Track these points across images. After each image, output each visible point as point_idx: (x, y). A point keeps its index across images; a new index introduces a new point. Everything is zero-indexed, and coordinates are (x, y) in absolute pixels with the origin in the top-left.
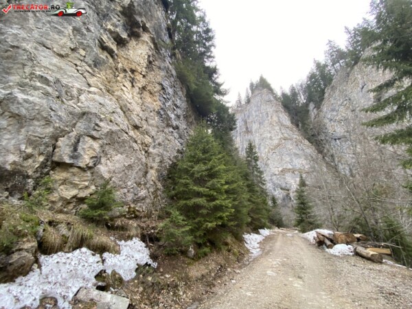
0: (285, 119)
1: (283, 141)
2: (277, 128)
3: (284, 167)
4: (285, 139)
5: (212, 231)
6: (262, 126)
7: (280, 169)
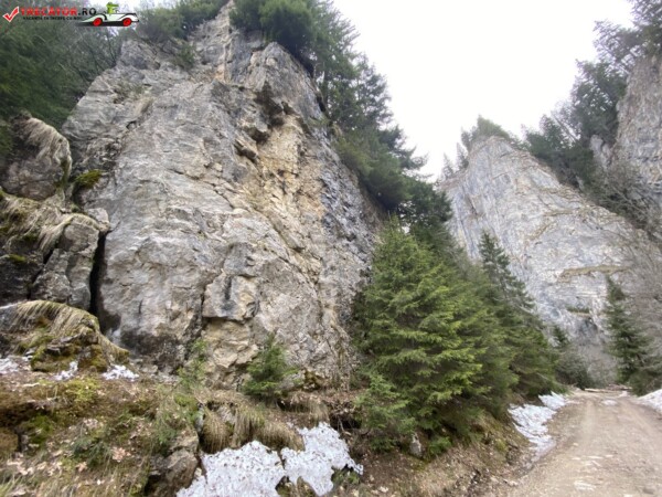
0: (547, 178)
1: (552, 219)
2: (533, 198)
3: (567, 267)
4: (555, 214)
5: (446, 407)
6: (501, 201)
7: (558, 273)
